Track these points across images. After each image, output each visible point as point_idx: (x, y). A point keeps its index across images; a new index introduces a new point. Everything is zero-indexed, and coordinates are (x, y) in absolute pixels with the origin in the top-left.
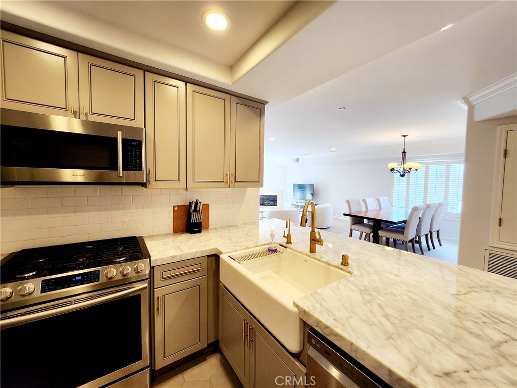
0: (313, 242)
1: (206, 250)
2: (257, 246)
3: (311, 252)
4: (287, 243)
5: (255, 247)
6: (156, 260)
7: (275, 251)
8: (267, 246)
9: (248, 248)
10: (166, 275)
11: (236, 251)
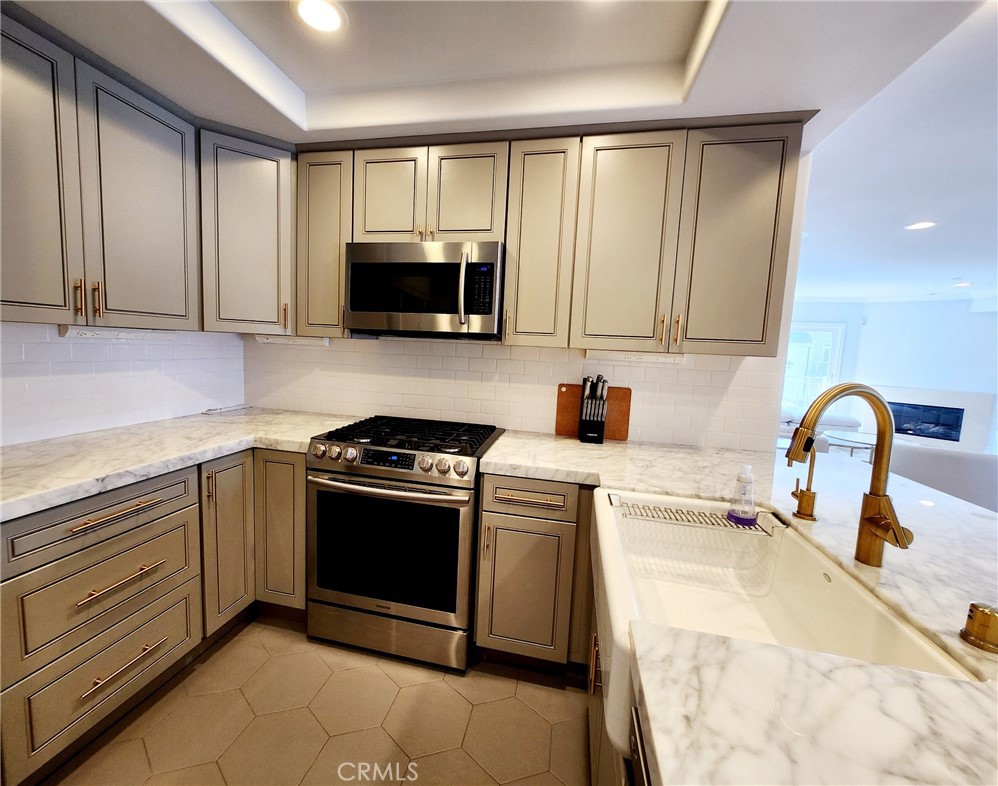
0: (868, 527)
1: (576, 473)
2: (699, 497)
3: (858, 558)
4: (799, 514)
5: (691, 497)
6: (487, 464)
7: (749, 522)
8: (727, 506)
9: (667, 493)
10: (502, 494)
11: (633, 490)
